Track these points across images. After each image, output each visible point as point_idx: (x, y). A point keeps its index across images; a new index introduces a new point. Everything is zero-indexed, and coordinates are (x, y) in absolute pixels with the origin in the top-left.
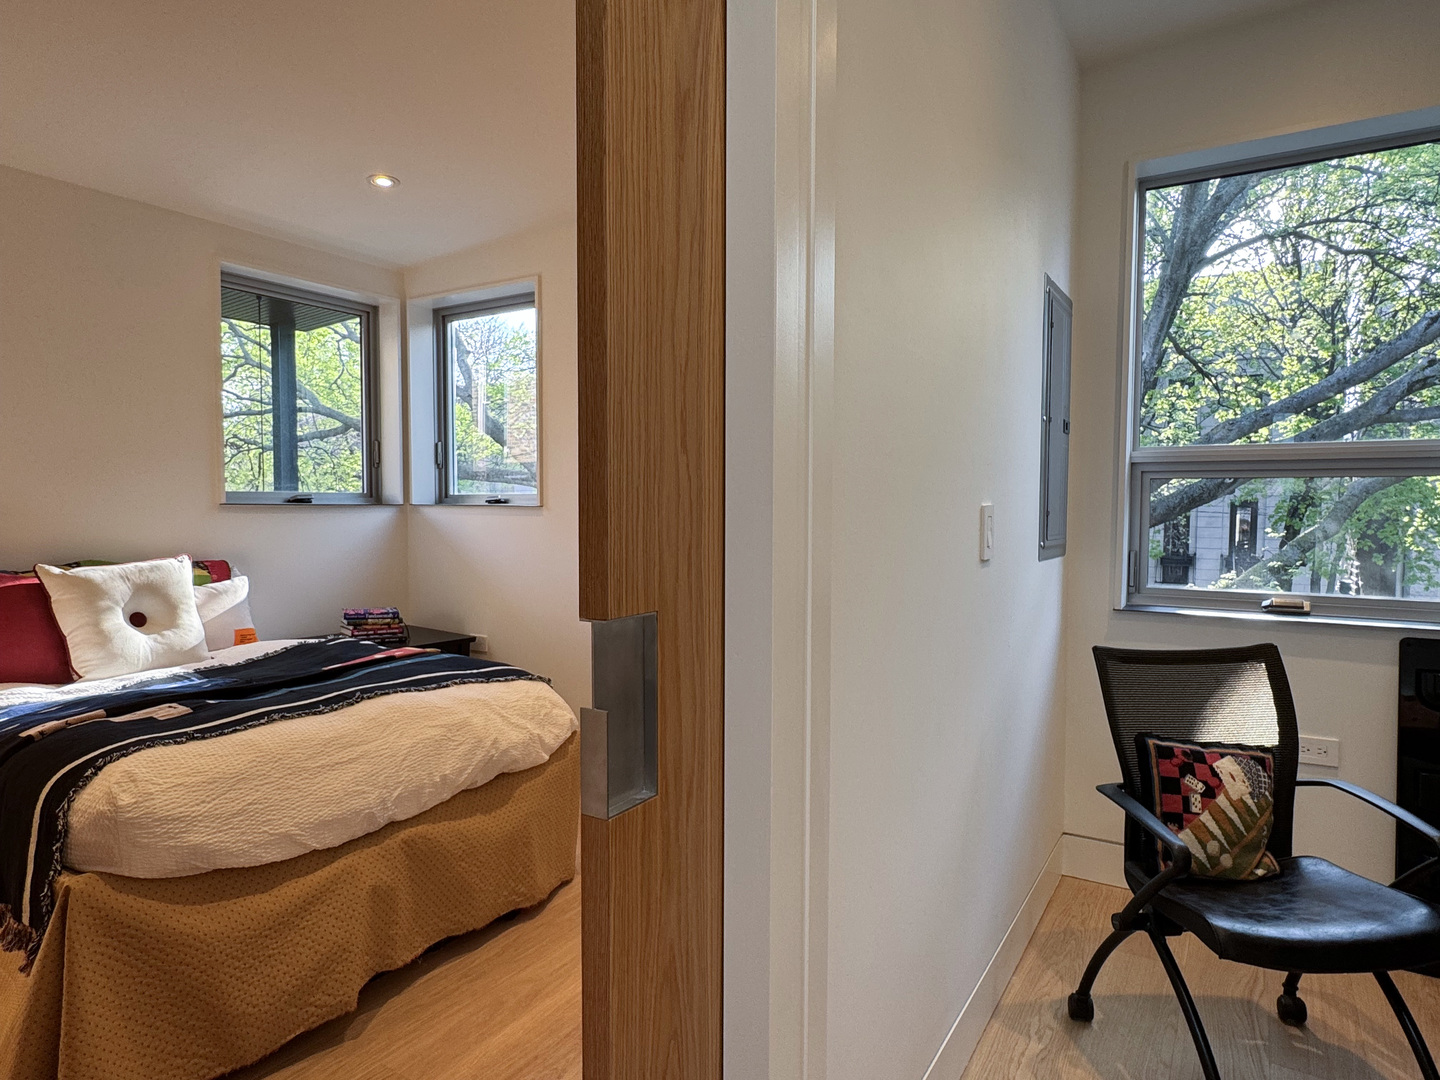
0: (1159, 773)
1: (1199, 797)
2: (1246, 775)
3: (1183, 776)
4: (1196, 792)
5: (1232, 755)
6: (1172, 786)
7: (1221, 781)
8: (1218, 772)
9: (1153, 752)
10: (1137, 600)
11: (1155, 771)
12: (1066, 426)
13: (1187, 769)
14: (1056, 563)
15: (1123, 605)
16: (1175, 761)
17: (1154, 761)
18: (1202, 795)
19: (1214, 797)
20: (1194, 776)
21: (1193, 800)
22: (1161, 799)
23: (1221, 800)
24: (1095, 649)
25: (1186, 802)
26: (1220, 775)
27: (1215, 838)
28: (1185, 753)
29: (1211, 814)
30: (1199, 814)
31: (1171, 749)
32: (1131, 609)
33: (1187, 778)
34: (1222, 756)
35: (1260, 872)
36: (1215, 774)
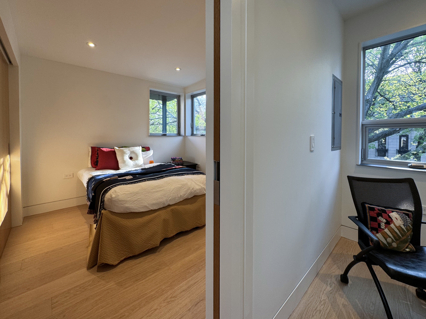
0: (369, 215)
1: (384, 224)
2: (401, 218)
3: (378, 217)
4: (383, 222)
5: (396, 212)
6: (374, 219)
7: (392, 220)
8: (391, 216)
9: (367, 208)
10: (364, 162)
11: (368, 214)
12: (340, 115)
13: (379, 215)
14: (337, 152)
15: (360, 163)
16: (375, 212)
17: (368, 211)
18: (385, 223)
19: (390, 224)
20: (382, 217)
21: (382, 224)
22: (370, 223)
23: (392, 225)
24: (348, 177)
25: (379, 225)
26: (392, 218)
27: (390, 237)
28: (379, 210)
29: (388, 230)
30: (384, 229)
31: (374, 208)
32: (362, 165)
33: (380, 218)
34: (393, 212)
35: (408, 250)
36: (390, 217)
